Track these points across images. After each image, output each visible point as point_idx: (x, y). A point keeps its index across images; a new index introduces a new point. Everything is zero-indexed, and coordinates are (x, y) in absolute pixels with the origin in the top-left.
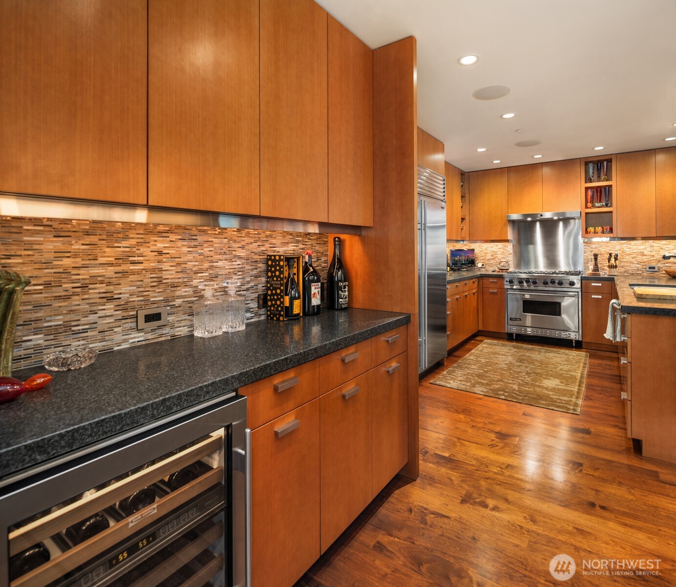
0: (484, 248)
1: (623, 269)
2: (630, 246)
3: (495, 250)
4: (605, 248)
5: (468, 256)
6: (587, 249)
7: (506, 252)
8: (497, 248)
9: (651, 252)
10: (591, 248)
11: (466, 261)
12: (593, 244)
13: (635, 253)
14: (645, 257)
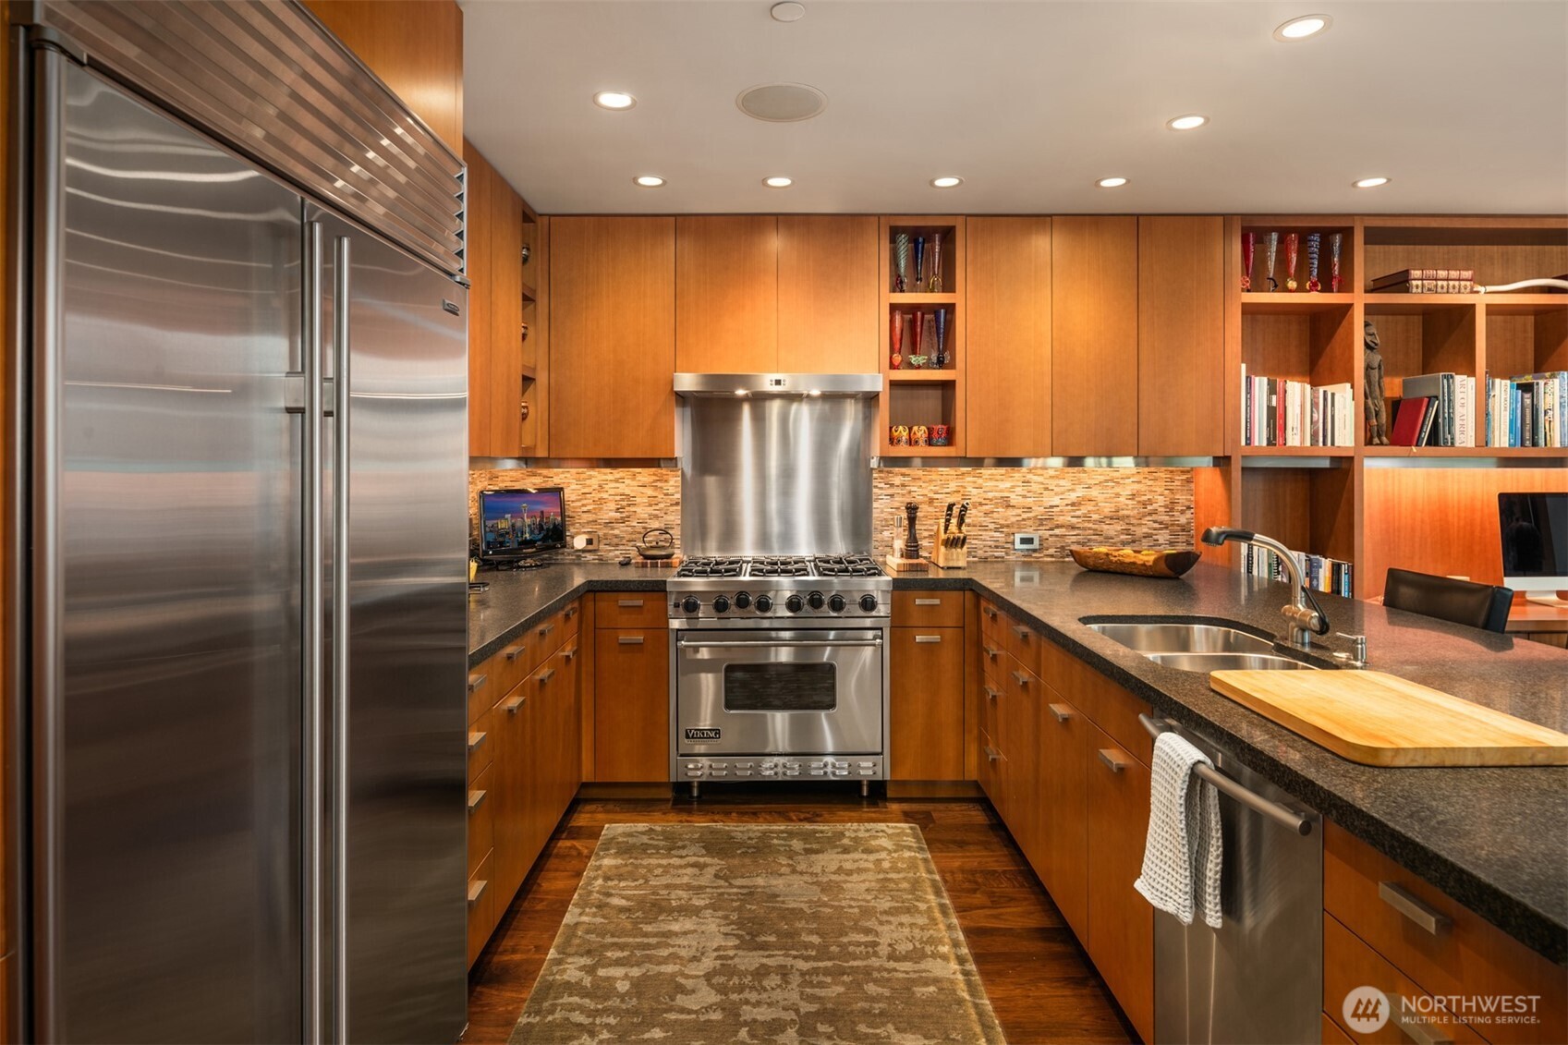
0: (594, 483)
2: (980, 481)
3: (627, 492)
4: (924, 485)
5: (542, 512)
6: (881, 488)
7: (661, 496)
8: (635, 483)
9: (1024, 497)
10: (892, 485)
11: (536, 532)
12: (897, 474)
13: (991, 500)
14: (1011, 512)
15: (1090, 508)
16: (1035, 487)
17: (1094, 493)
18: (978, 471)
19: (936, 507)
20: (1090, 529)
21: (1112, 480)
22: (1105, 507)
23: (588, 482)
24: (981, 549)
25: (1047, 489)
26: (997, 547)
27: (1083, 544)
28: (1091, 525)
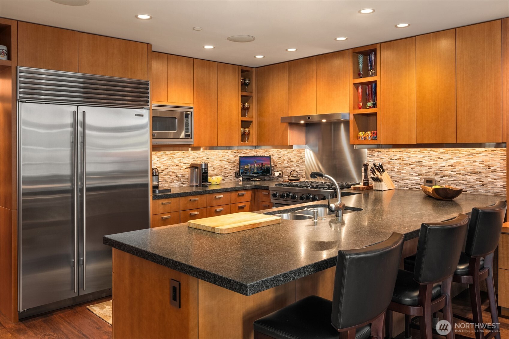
0: (282, 154)
1: (403, 182)
2: (409, 154)
3: (290, 157)
4: (386, 156)
5: (262, 164)
6: (370, 157)
7: (299, 159)
8: (292, 154)
9: (429, 161)
10: (374, 156)
11: (260, 170)
12: (376, 151)
13: (414, 163)
14: (423, 168)
15: (460, 168)
16: (434, 157)
17: (462, 160)
18: (409, 150)
19: (391, 165)
20: (460, 178)
21: (472, 154)
22: (468, 167)
23: (280, 154)
24: (410, 184)
25: (439, 158)
26: (416, 184)
27: (457, 185)
28: (461, 176)
